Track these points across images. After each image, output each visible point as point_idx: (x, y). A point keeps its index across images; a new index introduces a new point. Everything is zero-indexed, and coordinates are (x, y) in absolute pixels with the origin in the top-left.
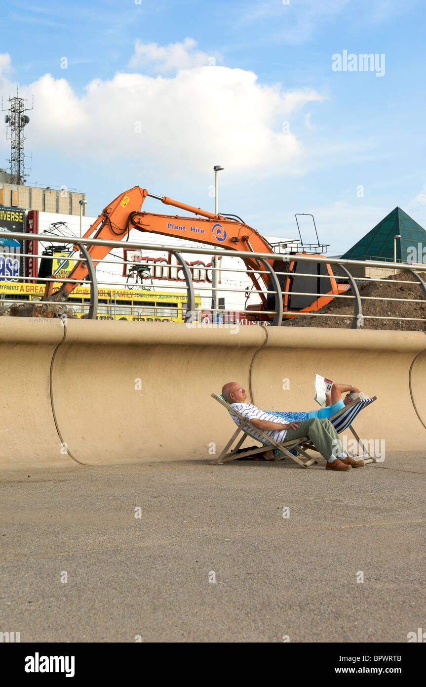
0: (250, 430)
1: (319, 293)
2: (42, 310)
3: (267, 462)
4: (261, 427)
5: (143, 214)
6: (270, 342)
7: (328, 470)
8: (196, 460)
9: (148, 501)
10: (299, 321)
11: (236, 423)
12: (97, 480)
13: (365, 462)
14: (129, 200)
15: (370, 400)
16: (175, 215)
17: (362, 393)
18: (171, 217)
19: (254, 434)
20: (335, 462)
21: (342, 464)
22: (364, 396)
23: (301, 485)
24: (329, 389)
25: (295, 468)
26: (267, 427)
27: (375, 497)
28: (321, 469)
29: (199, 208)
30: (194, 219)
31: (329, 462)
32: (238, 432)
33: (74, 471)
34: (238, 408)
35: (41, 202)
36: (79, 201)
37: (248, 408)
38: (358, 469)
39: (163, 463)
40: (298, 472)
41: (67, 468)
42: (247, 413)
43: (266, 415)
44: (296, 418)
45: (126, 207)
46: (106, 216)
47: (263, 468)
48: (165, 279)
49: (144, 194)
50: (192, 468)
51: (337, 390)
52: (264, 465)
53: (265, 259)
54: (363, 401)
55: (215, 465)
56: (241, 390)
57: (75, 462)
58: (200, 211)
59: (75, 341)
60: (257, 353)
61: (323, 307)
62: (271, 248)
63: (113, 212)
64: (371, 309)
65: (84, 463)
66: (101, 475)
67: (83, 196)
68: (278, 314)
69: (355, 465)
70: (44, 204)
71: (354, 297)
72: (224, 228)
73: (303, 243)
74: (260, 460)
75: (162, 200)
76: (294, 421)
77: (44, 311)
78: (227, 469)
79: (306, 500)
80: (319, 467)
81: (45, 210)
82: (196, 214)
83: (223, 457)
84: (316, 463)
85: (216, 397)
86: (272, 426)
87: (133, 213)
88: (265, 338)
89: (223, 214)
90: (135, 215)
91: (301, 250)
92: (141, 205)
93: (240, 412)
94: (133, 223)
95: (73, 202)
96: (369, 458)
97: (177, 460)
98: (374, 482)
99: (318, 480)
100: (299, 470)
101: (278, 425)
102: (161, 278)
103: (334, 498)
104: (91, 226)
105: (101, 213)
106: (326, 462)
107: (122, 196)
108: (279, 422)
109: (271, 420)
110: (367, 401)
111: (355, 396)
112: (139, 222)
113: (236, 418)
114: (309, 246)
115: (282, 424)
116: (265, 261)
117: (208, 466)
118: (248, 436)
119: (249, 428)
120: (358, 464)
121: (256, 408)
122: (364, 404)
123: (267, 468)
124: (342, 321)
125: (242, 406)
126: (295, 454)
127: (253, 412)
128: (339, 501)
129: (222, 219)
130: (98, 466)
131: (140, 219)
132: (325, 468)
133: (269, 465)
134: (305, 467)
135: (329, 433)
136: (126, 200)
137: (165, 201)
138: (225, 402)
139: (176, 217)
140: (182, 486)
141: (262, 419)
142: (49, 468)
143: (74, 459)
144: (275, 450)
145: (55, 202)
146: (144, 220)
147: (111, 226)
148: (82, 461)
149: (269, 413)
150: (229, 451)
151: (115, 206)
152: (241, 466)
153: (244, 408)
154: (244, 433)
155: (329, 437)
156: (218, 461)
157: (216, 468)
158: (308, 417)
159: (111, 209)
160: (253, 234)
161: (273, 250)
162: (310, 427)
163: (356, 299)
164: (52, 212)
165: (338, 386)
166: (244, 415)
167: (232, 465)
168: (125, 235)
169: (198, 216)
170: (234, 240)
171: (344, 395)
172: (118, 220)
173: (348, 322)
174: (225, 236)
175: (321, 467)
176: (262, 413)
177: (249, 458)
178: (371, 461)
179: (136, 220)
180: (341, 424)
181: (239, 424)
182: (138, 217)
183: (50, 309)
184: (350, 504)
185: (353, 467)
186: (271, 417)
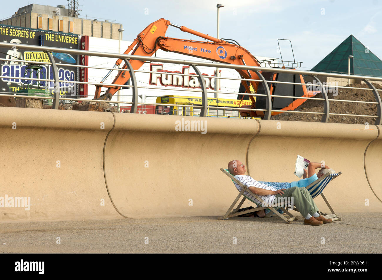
0: (248, 194)
1: (294, 96)
2: (96, 107)
3: (260, 218)
4: (256, 193)
5: (167, 39)
6: (262, 132)
7: (306, 224)
8: (208, 216)
9: (177, 244)
10: (280, 118)
11: (238, 190)
12: (138, 229)
13: (333, 219)
14: (156, 28)
15: (337, 175)
16: (190, 39)
17: (331, 169)
18: (186, 41)
19: (251, 198)
20: (310, 219)
21: (316, 221)
22: (333, 172)
23: (287, 235)
24: (307, 166)
25: (281, 223)
26: (261, 193)
27: (342, 244)
28: (300, 224)
29: (207, 35)
30: (203, 43)
31: (307, 219)
32: (239, 196)
33: (121, 222)
34: (239, 179)
35: (90, 29)
36: (118, 30)
37: (247, 179)
38: (327, 225)
39: (184, 218)
40: (283, 226)
41: (116, 220)
42: (246, 183)
43: (260, 184)
44: (281, 187)
45: (154, 33)
46: (139, 40)
47: (257, 223)
48: (180, 86)
49: (167, 24)
50: (206, 221)
51: (312, 167)
52: (258, 221)
53: (259, 71)
54: (331, 175)
55: (223, 219)
56: (242, 166)
57: (121, 216)
58: (208, 37)
59: (121, 129)
60: (253, 139)
61: (297, 107)
62: (259, 64)
63: (145, 37)
64: (334, 109)
65: (128, 216)
66: (141, 226)
67: (121, 26)
68: (268, 112)
69: (326, 222)
70: (92, 31)
71: (324, 99)
72: (225, 49)
73: (283, 61)
74: (255, 217)
75: (180, 28)
76: (280, 188)
77: (97, 108)
78: (232, 222)
79: (292, 245)
80: (298, 223)
81: (93, 35)
82: (205, 39)
83: (228, 214)
84: (296, 220)
85: (223, 171)
86: (265, 192)
87: (159, 38)
88: (259, 128)
89: (225, 39)
90: (160, 39)
91: (281, 66)
92: (165, 32)
93: (241, 181)
94: (159, 45)
95: (113, 30)
96: (335, 217)
97: (195, 215)
98: (340, 234)
99: (299, 232)
100: (284, 224)
101: (269, 191)
102: (177, 86)
103: (313, 245)
104: (129, 47)
105: (136, 37)
106: (304, 219)
107: (152, 25)
108: (269, 189)
109: (264, 188)
110: (335, 175)
111: (325, 172)
112: (164, 44)
113: (238, 186)
114: (287, 63)
115: (272, 191)
116: (259, 72)
117: (218, 220)
118: (246, 199)
119: (247, 194)
120: (327, 221)
121: (253, 179)
122: (332, 178)
123: (260, 222)
124: (312, 118)
125: (242, 177)
126: (281, 213)
127: (251, 182)
128: (316, 247)
129: (224, 43)
130: (138, 219)
131: (164, 42)
132: (303, 223)
133: (261, 221)
134: (289, 222)
135: (306, 197)
136: (154, 28)
137: (182, 29)
138: (230, 174)
139: (191, 41)
140: (200, 234)
141: (257, 187)
142: (103, 220)
143: (120, 213)
144: (266, 210)
145: (100, 30)
146: (167, 43)
147: (143, 47)
148: (126, 215)
149: (262, 183)
150: (232, 210)
151: (147, 32)
152: (241, 220)
153: (244, 179)
154: (244, 197)
155: (307, 200)
156: (225, 217)
157: (223, 222)
158: (290, 186)
159: (143, 35)
160: (247, 54)
161: (261, 65)
162: (292, 194)
163: (325, 101)
164: (98, 37)
165: (313, 164)
166: (244, 184)
167: (235, 220)
168: (153, 54)
169: (207, 41)
170: (232, 58)
171: (317, 170)
172: (148, 43)
173: (317, 119)
174: (226, 55)
175: (300, 223)
176: (257, 182)
177: (247, 215)
178: (337, 219)
179: (161, 43)
180: (315, 191)
181: (240, 191)
182: (163, 41)
183: (101, 106)
184: (325, 249)
185: (324, 223)
186: (264, 186)
